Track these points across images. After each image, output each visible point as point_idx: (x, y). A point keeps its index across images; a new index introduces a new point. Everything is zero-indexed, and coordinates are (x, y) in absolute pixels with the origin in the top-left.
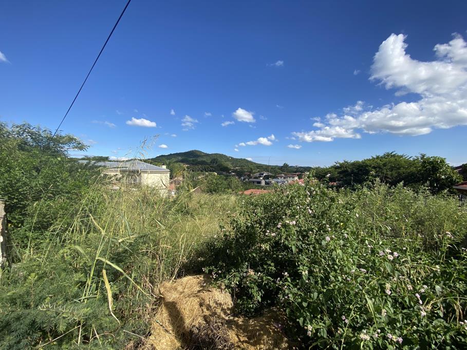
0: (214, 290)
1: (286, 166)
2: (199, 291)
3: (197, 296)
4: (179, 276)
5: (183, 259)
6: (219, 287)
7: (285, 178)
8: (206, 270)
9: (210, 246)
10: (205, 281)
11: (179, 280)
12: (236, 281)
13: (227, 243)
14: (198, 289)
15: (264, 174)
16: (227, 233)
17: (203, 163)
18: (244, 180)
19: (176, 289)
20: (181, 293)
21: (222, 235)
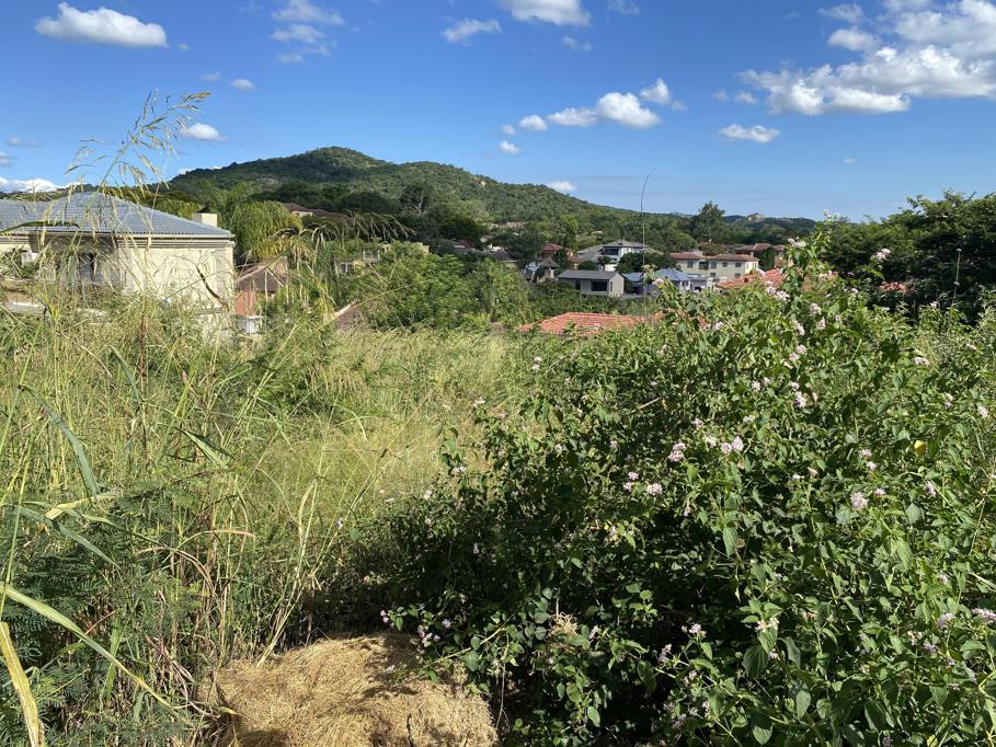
0: (425, 688)
1: (711, 215)
2: (370, 693)
3: (361, 710)
4: (293, 639)
5: (304, 579)
6: (445, 678)
7: (704, 266)
8: (393, 617)
9: (407, 530)
10: (392, 659)
11: (291, 655)
12: (510, 654)
13: (475, 516)
14: (366, 685)
15: (623, 252)
16: (475, 483)
17: (369, 203)
18: (540, 273)
19: (283, 686)
20: (303, 700)
21: (452, 489)
